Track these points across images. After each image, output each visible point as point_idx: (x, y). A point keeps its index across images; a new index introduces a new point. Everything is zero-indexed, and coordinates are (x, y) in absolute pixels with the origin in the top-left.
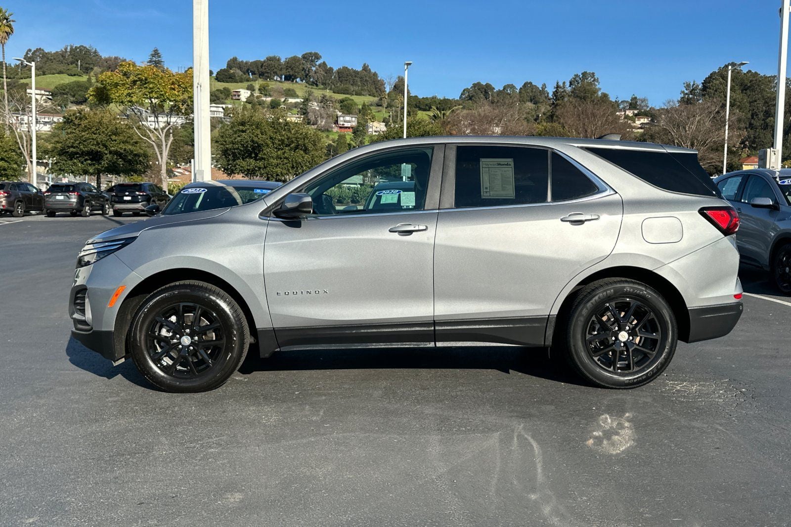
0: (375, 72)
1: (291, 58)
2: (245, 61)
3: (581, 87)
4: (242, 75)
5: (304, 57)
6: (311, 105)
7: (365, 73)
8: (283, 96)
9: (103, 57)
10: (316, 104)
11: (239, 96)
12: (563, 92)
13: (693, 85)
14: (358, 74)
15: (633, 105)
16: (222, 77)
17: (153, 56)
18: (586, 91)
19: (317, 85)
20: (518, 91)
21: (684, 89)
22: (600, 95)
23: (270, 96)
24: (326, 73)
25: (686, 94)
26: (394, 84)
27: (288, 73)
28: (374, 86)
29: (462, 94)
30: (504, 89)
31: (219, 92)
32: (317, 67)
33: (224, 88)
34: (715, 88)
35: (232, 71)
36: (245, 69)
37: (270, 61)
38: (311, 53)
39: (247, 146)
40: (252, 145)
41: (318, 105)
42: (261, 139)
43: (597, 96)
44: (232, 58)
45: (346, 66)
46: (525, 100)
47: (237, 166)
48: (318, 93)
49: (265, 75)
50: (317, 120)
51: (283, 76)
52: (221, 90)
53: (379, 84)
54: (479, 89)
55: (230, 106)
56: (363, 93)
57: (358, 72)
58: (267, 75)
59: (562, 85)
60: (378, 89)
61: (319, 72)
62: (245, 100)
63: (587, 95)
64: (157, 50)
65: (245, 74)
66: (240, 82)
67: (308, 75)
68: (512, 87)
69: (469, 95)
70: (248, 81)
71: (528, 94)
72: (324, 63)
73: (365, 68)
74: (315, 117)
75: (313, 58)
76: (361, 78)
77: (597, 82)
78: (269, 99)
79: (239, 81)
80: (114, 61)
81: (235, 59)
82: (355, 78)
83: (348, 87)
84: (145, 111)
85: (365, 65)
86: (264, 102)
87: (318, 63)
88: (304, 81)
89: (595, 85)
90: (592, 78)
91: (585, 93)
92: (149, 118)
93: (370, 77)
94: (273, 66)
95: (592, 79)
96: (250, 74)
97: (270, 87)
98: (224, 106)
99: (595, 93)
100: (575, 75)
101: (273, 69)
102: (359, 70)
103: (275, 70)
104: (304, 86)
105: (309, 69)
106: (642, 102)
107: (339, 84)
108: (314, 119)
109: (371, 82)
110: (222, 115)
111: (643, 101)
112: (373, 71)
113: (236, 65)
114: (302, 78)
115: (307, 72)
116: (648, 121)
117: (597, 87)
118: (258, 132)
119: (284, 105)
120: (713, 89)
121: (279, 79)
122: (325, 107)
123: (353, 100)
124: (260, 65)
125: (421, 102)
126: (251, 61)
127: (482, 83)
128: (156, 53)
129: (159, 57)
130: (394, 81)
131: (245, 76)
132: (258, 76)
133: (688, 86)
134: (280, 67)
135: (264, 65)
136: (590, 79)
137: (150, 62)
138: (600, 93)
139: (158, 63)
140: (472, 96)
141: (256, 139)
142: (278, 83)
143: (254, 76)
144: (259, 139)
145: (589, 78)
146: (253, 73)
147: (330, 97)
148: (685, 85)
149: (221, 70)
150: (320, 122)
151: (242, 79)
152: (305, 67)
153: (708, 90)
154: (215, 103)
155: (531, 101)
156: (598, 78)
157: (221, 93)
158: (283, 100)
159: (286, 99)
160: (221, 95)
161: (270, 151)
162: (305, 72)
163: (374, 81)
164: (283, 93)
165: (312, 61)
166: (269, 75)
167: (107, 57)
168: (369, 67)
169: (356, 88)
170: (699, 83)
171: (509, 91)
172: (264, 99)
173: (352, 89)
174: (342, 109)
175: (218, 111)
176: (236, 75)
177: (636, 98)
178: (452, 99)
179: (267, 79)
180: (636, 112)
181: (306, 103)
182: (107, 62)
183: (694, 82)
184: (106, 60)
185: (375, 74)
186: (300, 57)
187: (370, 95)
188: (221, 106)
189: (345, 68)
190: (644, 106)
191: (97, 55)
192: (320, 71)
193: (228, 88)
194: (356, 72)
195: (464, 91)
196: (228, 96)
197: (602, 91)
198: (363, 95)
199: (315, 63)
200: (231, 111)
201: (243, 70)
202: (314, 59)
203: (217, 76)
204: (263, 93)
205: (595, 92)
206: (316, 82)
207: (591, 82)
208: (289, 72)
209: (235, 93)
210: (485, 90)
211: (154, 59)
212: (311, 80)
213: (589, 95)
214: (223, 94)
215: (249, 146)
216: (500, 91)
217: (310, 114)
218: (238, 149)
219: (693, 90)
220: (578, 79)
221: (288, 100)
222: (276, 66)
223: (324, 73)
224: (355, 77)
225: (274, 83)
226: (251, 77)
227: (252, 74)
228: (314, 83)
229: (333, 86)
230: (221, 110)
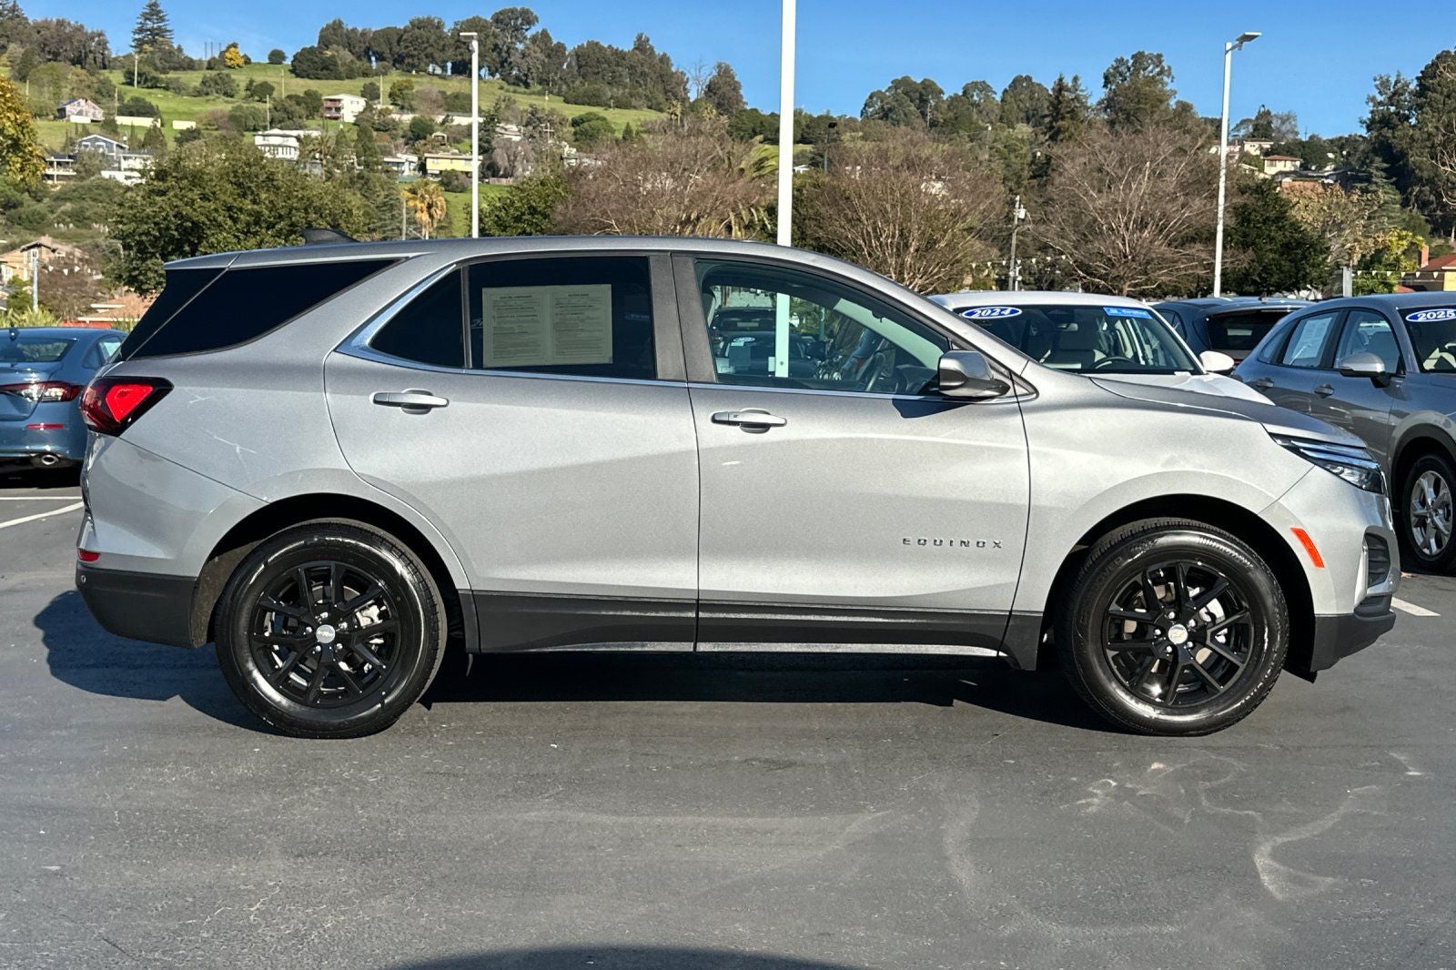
0: (665, 55)
1: (468, 21)
2: (360, 29)
3: (1130, 87)
4: (352, 61)
5: (498, 19)
6: (503, 131)
7: (641, 57)
8: (441, 110)
9: (30, 21)
10: (514, 128)
11: (338, 109)
12: (1073, 100)
13: (1396, 83)
14: (624, 59)
15: (1262, 127)
16: (305, 67)
17: (146, 17)
18: (1140, 97)
19: (527, 85)
20: (998, 98)
21: (1375, 93)
22: (1174, 107)
23: (412, 110)
24: (549, 56)
25: (1380, 103)
26: (708, 82)
27: (459, 58)
28: (660, 87)
29: (866, 105)
30: (965, 93)
31: (294, 102)
32: (528, 42)
33: (305, 93)
34: (1445, 90)
35: (329, 53)
36: (359, 48)
37: (419, 28)
38: (512, 11)
39: (168, 228)
40: (181, 224)
41: (519, 131)
42: (198, 211)
43: (1167, 108)
44: (331, 22)
45: (596, 40)
46: (1014, 119)
47: (150, 274)
48: (524, 101)
49: (406, 61)
50: (514, 167)
51: (449, 65)
52: (297, 97)
53: (674, 80)
54: (906, 93)
55: (315, 134)
56: (634, 102)
57: (625, 54)
58: (410, 60)
59: (1070, 85)
60: (670, 94)
61: (533, 54)
62: (352, 120)
63: (1142, 106)
64: (155, 4)
65: (359, 58)
66: (348, 78)
67: (506, 61)
68: (984, 87)
69: (882, 107)
70: (365, 75)
71: (1021, 105)
72: (545, 34)
73: (642, 45)
74: (509, 160)
75: (519, 21)
76: (631, 67)
77: (1168, 76)
78: (407, 118)
79: (344, 75)
80: (57, 30)
81: (337, 26)
82: (616, 68)
83: (598, 90)
84: (117, 146)
85: (639, 38)
86: (395, 124)
87: (529, 34)
88: (498, 76)
89: (1164, 84)
90: (1157, 66)
91: (1139, 102)
92: (122, 160)
93: (652, 66)
94: (425, 39)
95: (1158, 70)
96: (373, 59)
97: (416, 88)
98: (301, 133)
99: (1161, 102)
100: (1117, 61)
101: (426, 48)
102: (626, 50)
103: (429, 50)
104: (497, 86)
105: (509, 48)
106: (1283, 123)
107: (577, 82)
108: (507, 164)
109: (654, 76)
110: (294, 155)
111: (1285, 119)
112: (658, 51)
113: (339, 39)
114: (493, 69)
115: (504, 55)
116: (1293, 169)
117: (1168, 88)
118: (195, 194)
119: (443, 131)
120: (1442, 93)
121: (439, 71)
122: (537, 135)
123: (604, 119)
124: (396, 38)
125: (766, 124)
126: (374, 30)
127: (914, 79)
128: (154, 12)
129: (162, 19)
130: (708, 74)
131: (358, 64)
132: (390, 65)
133: (1384, 84)
134: (442, 43)
135: (404, 37)
136: (1152, 70)
137: (140, 31)
138: (1172, 103)
139: (157, 34)
140: (890, 110)
141: (187, 210)
142: (436, 80)
143: (381, 63)
144: (195, 210)
145: (1151, 68)
146: (380, 58)
147: (552, 112)
148: (1378, 83)
149: (303, 49)
150: (520, 170)
151: (352, 70)
152: (500, 43)
153: (1430, 93)
154: (281, 128)
155: (1028, 120)
156: (1169, 67)
157: (298, 104)
158: (440, 119)
159: (448, 116)
160: (297, 107)
161: (225, 238)
162: (499, 53)
163: (661, 76)
164: (442, 102)
165: (517, 29)
166: (416, 61)
167: (39, 20)
168: (650, 42)
169: (619, 92)
170: (1411, 78)
171: (975, 98)
172: (396, 117)
173: (609, 94)
174: (576, 140)
175: (287, 146)
176: (339, 62)
177: (1268, 113)
178: (840, 117)
179: (410, 72)
180: (1267, 145)
181: (489, 127)
182: (39, 32)
183: (1398, 76)
184: (38, 28)
185: (664, 60)
186: (489, 19)
187: (650, 108)
188: (295, 133)
189: (594, 46)
190: (1288, 131)
191: (18, 16)
192: (535, 52)
193: (315, 93)
194: (620, 55)
195: (871, 97)
196: (316, 109)
197: (1179, 97)
198: (635, 108)
199: (522, 34)
200: (317, 146)
201: (357, 49)
202: (522, 24)
203: (295, 63)
204: (399, 102)
205: (1161, 99)
206: (524, 78)
207: (1153, 77)
208: (461, 54)
209: (329, 104)
210: (921, 95)
211: (149, 25)
212: (514, 73)
213: (1148, 106)
214: (303, 105)
215: (173, 227)
216: (955, 98)
217: (498, 151)
218: (147, 233)
219: (1395, 94)
220: (1123, 69)
221: (452, 121)
222: (431, 41)
223: (541, 56)
224: (618, 65)
225: (426, 79)
226: (374, 65)
227: (377, 59)
228: (521, 81)
229: (564, 87)
230: (293, 142)
